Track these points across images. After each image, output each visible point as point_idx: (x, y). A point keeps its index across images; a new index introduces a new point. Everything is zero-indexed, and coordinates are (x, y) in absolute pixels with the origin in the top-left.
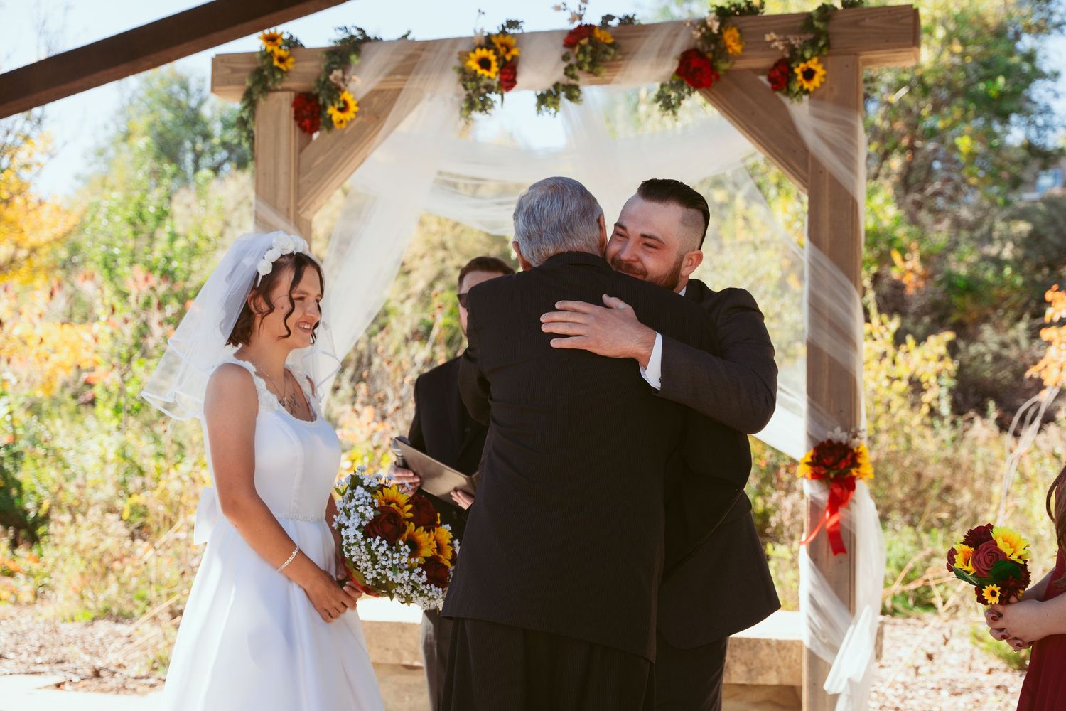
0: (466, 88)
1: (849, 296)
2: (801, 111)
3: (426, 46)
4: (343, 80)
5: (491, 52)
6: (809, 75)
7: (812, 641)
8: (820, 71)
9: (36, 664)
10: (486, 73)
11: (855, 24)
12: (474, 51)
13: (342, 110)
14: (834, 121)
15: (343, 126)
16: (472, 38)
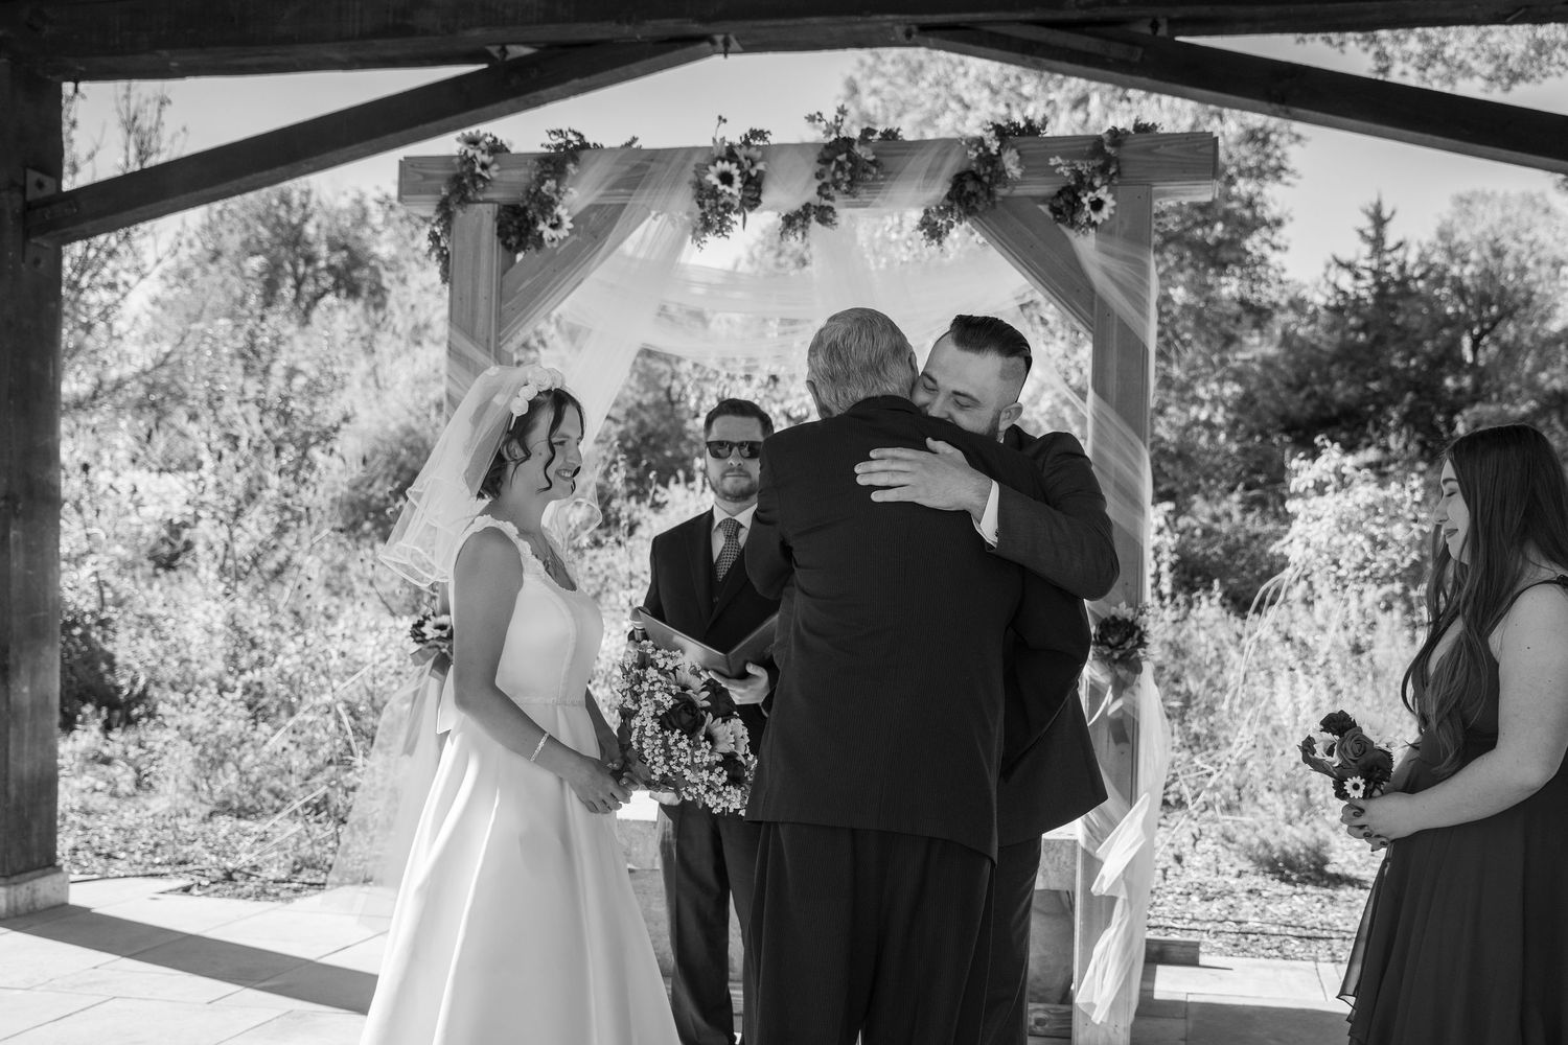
0: (701, 205)
1: (1138, 454)
2: (1085, 245)
3: (656, 155)
4: (557, 191)
5: (734, 165)
6: (1097, 205)
7: (1088, 840)
8: (1109, 202)
9: (154, 865)
10: (728, 190)
11: (1148, 151)
12: (715, 164)
13: (553, 226)
14: (1125, 258)
15: (555, 245)
16: (710, 148)
